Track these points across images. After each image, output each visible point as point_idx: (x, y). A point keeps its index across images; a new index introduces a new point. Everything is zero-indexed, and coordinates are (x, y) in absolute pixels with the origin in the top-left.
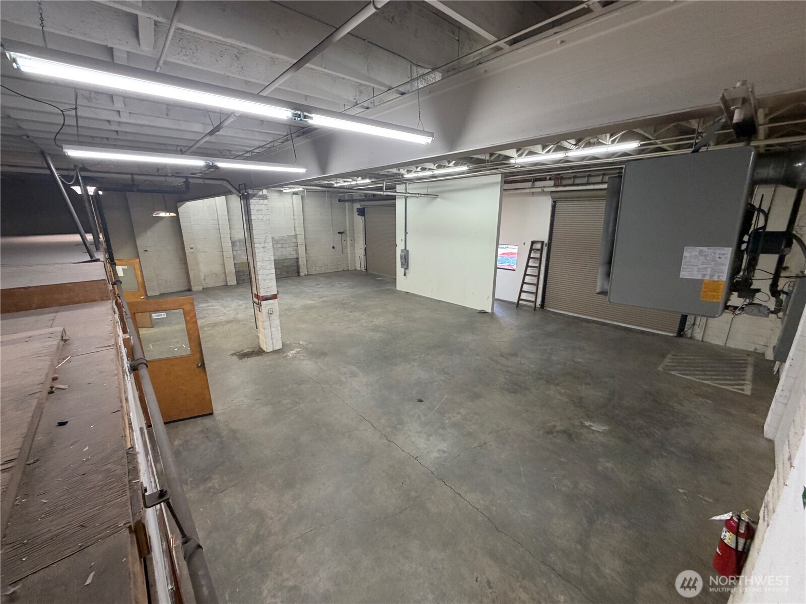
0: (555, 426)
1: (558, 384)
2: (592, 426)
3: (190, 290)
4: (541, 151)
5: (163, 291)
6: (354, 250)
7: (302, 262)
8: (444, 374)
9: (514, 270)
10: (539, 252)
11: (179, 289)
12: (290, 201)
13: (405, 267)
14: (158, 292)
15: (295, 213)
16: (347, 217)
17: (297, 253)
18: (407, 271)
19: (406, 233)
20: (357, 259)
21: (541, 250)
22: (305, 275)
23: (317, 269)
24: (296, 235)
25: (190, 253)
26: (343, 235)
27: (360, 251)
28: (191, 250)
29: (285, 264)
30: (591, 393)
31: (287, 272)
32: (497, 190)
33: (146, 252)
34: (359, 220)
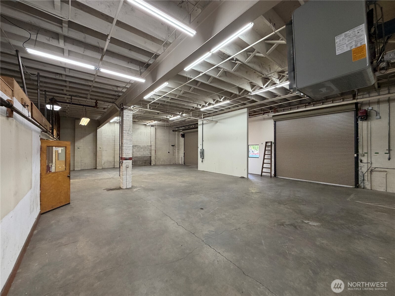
0: (285, 222)
1: (286, 204)
2: (310, 223)
3: (96, 168)
4: (263, 86)
5: (83, 168)
6: (179, 154)
7: (153, 158)
8: (218, 199)
9: (258, 158)
10: (270, 147)
11: (91, 168)
12: (150, 130)
13: (202, 158)
14: (80, 168)
15: (152, 135)
16: (176, 138)
17: (151, 154)
18: (203, 160)
19: (203, 141)
20: (180, 158)
21: (271, 146)
22: (154, 165)
23: (160, 162)
24: (151, 145)
25: (99, 150)
26: (174, 146)
27: (182, 155)
28: (100, 149)
29: (144, 159)
30: (307, 209)
31: (145, 163)
32: (245, 116)
33: (79, 149)
34: (182, 139)
